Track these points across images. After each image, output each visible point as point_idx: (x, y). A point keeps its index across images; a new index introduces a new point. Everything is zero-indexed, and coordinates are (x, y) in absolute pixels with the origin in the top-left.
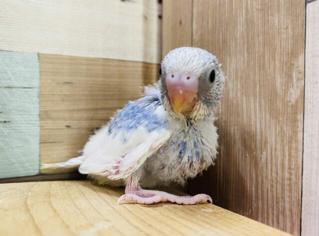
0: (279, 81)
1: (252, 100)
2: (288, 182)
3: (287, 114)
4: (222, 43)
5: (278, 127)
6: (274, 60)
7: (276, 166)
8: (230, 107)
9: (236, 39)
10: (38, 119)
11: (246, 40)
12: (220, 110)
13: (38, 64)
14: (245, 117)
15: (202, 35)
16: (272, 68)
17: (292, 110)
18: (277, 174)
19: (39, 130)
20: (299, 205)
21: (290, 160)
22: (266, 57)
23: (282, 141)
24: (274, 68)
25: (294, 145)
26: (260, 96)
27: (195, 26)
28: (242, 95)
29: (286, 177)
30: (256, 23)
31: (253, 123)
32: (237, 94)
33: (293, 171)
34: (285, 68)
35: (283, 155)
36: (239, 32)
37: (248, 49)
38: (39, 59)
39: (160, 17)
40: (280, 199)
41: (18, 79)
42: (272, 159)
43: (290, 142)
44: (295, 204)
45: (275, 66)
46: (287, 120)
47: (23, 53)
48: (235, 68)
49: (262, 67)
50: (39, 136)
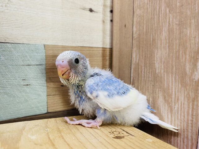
0: (188, 67)
1: (170, 76)
2: (191, 122)
3: (192, 86)
4: (152, 41)
5: (186, 92)
6: (186, 55)
7: (184, 113)
8: (156, 78)
9: (161, 40)
10: (46, 82)
11: (168, 41)
12: (150, 79)
13: (44, 51)
14: (166, 84)
15: (139, 34)
16: (184, 59)
17: (195, 84)
18: (184, 117)
19: (46, 89)
20: (197, 134)
21: (192, 111)
22: (181, 52)
23: (188, 100)
24: (185, 60)
25: (196, 103)
26: (175, 74)
27: (135, 29)
28: (164, 72)
29: (190, 119)
30: (175, 32)
31: (170, 88)
32: (161, 71)
33: (194, 117)
34: (192, 60)
35: (189, 107)
36: (163, 36)
37: (169, 46)
38: (45, 48)
39: (112, 21)
40: (186, 130)
41: (34, 60)
42: (181, 109)
43: (193, 101)
44: (195, 134)
45: (186, 58)
46: (192, 89)
47: (35, 45)
48: (160, 56)
49: (178, 58)
50: (46, 92)
